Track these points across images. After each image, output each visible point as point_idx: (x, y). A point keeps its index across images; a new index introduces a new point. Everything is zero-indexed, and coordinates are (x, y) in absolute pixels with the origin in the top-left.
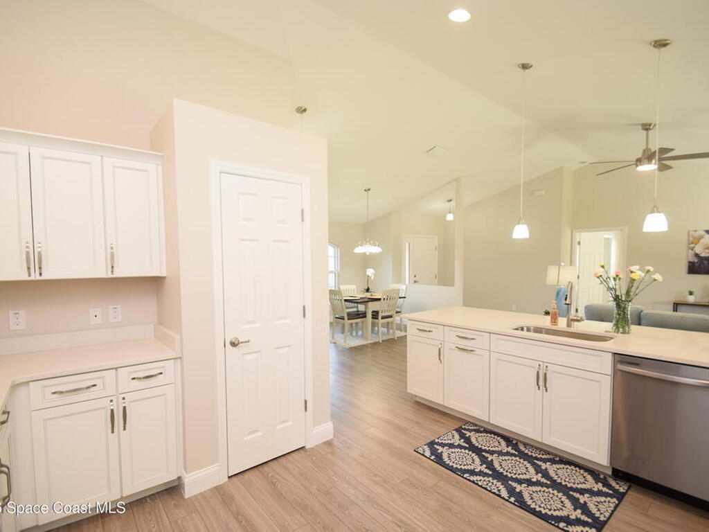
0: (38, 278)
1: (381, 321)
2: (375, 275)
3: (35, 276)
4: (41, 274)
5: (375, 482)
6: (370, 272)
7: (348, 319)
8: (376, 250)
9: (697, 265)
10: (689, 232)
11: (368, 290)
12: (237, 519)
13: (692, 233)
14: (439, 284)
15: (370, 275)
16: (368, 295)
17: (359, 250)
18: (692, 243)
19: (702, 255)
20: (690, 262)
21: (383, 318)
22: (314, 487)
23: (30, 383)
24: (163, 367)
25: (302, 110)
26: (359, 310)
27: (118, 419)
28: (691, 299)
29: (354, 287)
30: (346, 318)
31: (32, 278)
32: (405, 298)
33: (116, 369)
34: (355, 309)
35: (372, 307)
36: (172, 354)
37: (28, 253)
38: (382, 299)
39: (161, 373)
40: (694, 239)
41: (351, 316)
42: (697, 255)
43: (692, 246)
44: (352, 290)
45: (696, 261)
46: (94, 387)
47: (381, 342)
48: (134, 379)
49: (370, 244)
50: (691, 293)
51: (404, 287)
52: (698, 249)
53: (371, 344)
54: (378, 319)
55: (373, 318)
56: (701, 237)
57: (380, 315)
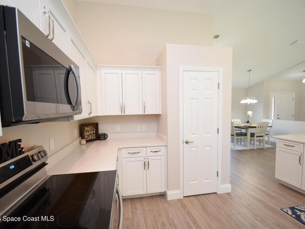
0: (124, 114)
1: (256, 138)
2: (253, 114)
3: (123, 114)
4: (124, 113)
5: (257, 220)
6: (250, 113)
7: (236, 136)
8: (254, 101)
11: (248, 122)
12: (188, 215)
14: (295, 120)
15: (250, 114)
16: (248, 125)
17: (243, 102)
21: (257, 137)
22: (223, 212)
23: (123, 149)
24: (161, 149)
25: (217, 37)
26: (242, 132)
27: (146, 165)
29: (239, 120)
30: (235, 135)
31: (122, 114)
32: (272, 127)
33: (146, 147)
34: (240, 132)
35: (250, 131)
36: (164, 144)
37: (121, 106)
38: (257, 127)
39: (160, 151)
41: (238, 135)
44: (239, 122)
46: (139, 153)
47: (255, 149)
48: (151, 152)
49: (250, 98)
51: (271, 121)
53: (249, 149)
54: (254, 137)
55: (251, 136)
57: (256, 135)
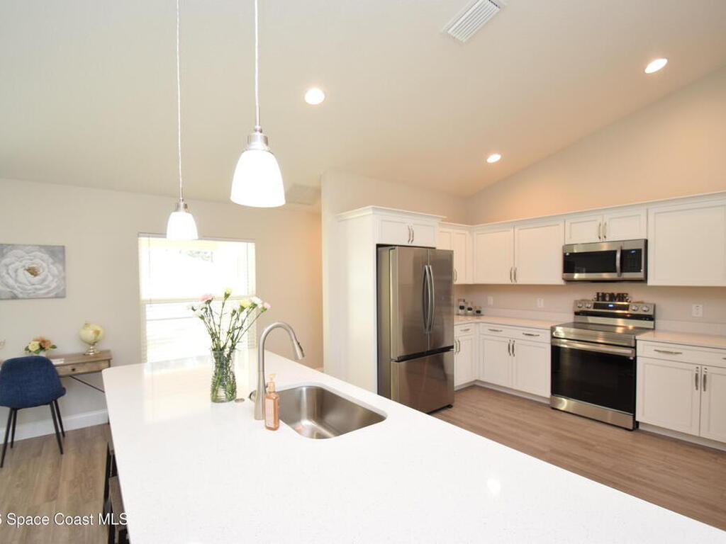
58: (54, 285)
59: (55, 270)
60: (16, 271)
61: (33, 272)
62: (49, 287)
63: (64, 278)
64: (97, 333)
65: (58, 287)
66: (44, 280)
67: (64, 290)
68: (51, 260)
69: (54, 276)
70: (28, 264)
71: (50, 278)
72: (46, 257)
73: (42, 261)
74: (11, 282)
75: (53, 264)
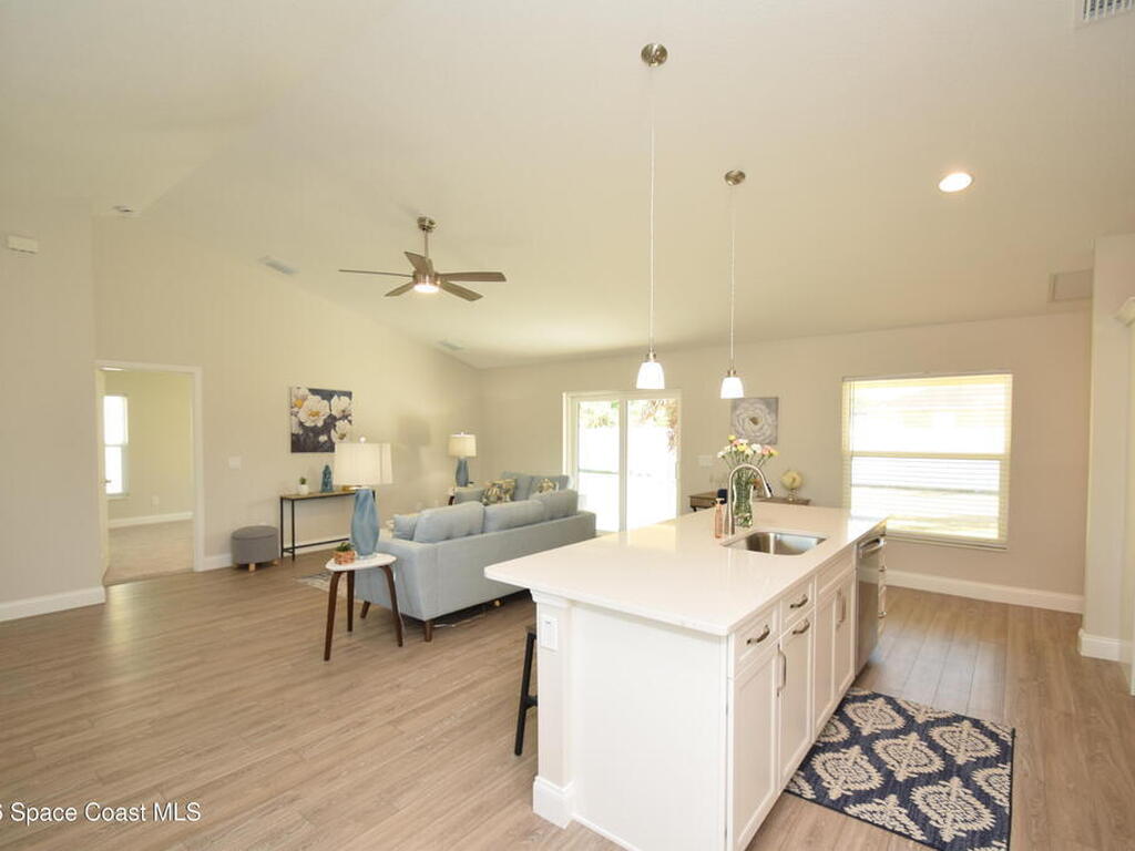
9: (302, 439)
10: (291, 389)
13: (295, 391)
18: (296, 405)
19: (307, 424)
20: (293, 435)
28: (305, 490)
40: (297, 399)
42: (301, 424)
43: (296, 410)
45: (301, 432)
50: (303, 482)
52: (303, 417)
56: (304, 399)
58: (768, 433)
59: (770, 419)
60: (743, 420)
61: (754, 421)
62: (764, 434)
63: (777, 427)
64: (794, 480)
65: (770, 435)
66: (762, 428)
67: (776, 438)
68: (767, 411)
69: (769, 425)
70: (751, 414)
71: (766, 427)
72: (763, 407)
73: (761, 411)
74: (740, 429)
75: (769, 413)
